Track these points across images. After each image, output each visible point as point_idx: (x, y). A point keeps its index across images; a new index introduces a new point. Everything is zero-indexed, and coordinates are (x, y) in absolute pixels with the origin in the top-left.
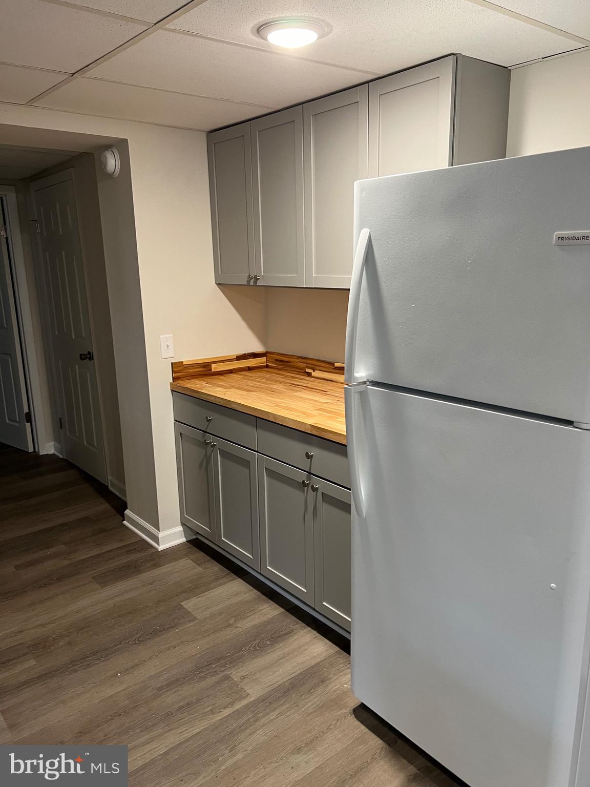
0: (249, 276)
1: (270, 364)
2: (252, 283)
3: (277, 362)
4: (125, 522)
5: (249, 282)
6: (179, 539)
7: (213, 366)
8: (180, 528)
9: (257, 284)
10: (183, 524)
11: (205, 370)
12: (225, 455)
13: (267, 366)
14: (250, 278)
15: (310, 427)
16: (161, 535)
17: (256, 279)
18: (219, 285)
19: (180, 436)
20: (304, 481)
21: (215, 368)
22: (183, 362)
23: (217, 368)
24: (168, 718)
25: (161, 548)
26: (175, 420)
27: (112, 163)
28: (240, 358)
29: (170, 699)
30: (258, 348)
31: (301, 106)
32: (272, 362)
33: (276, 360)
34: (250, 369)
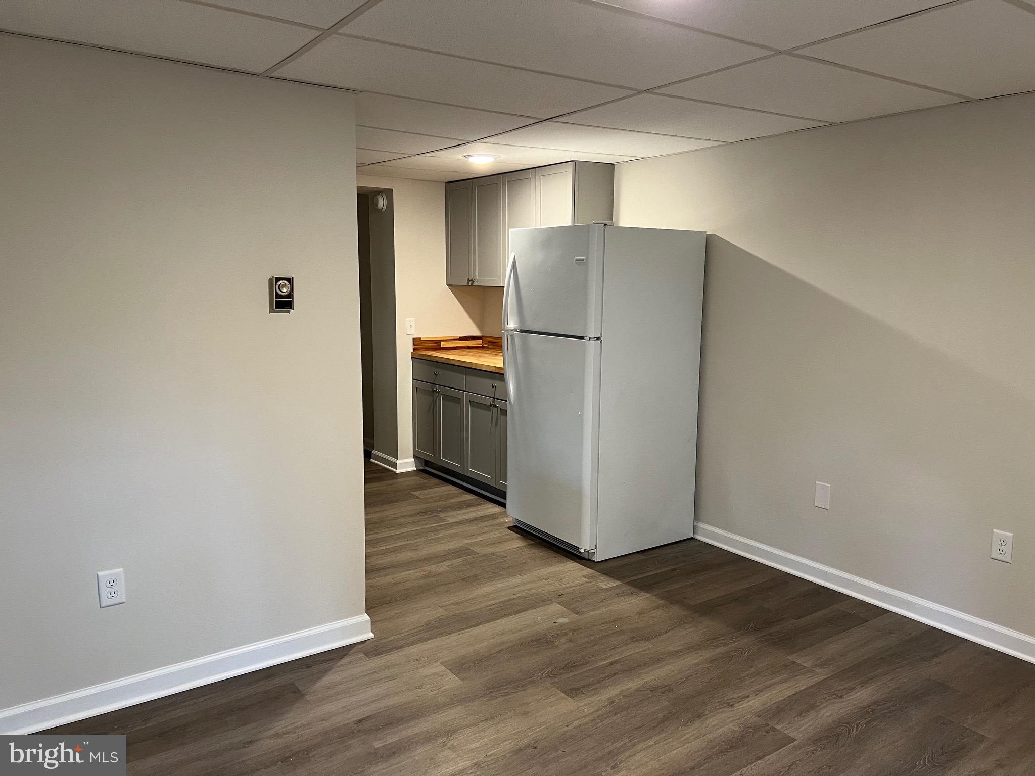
0: (468, 280)
1: (484, 345)
2: (470, 284)
3: (489, 343)
4: (372, 460)
5: (468, 283)
6: (411, 467)
7: (442, 343)
8: (413, 460)
9: (474, 285)
10: (415, 457)
11: (436, 345)
12: (446, 397)
13: (482, 347)
14: (469, 281)
15: (494, 368)
16: (399, 462)
17: (473, 281)
18: (449, 285)
19: (416, 390)
20: (490, 403)
21: (444, 345)
22: (420, 338)
23: (445, 345)
24: (401, 525)
25: (398, 471)
26: (413, 379)
27: (382, 203)
28: (462, 339)
29: (402, 520)
30: (477, 333)
31: (501, 175)
32: (485, 344)
33: (489, 342)
34: (469, 347)
